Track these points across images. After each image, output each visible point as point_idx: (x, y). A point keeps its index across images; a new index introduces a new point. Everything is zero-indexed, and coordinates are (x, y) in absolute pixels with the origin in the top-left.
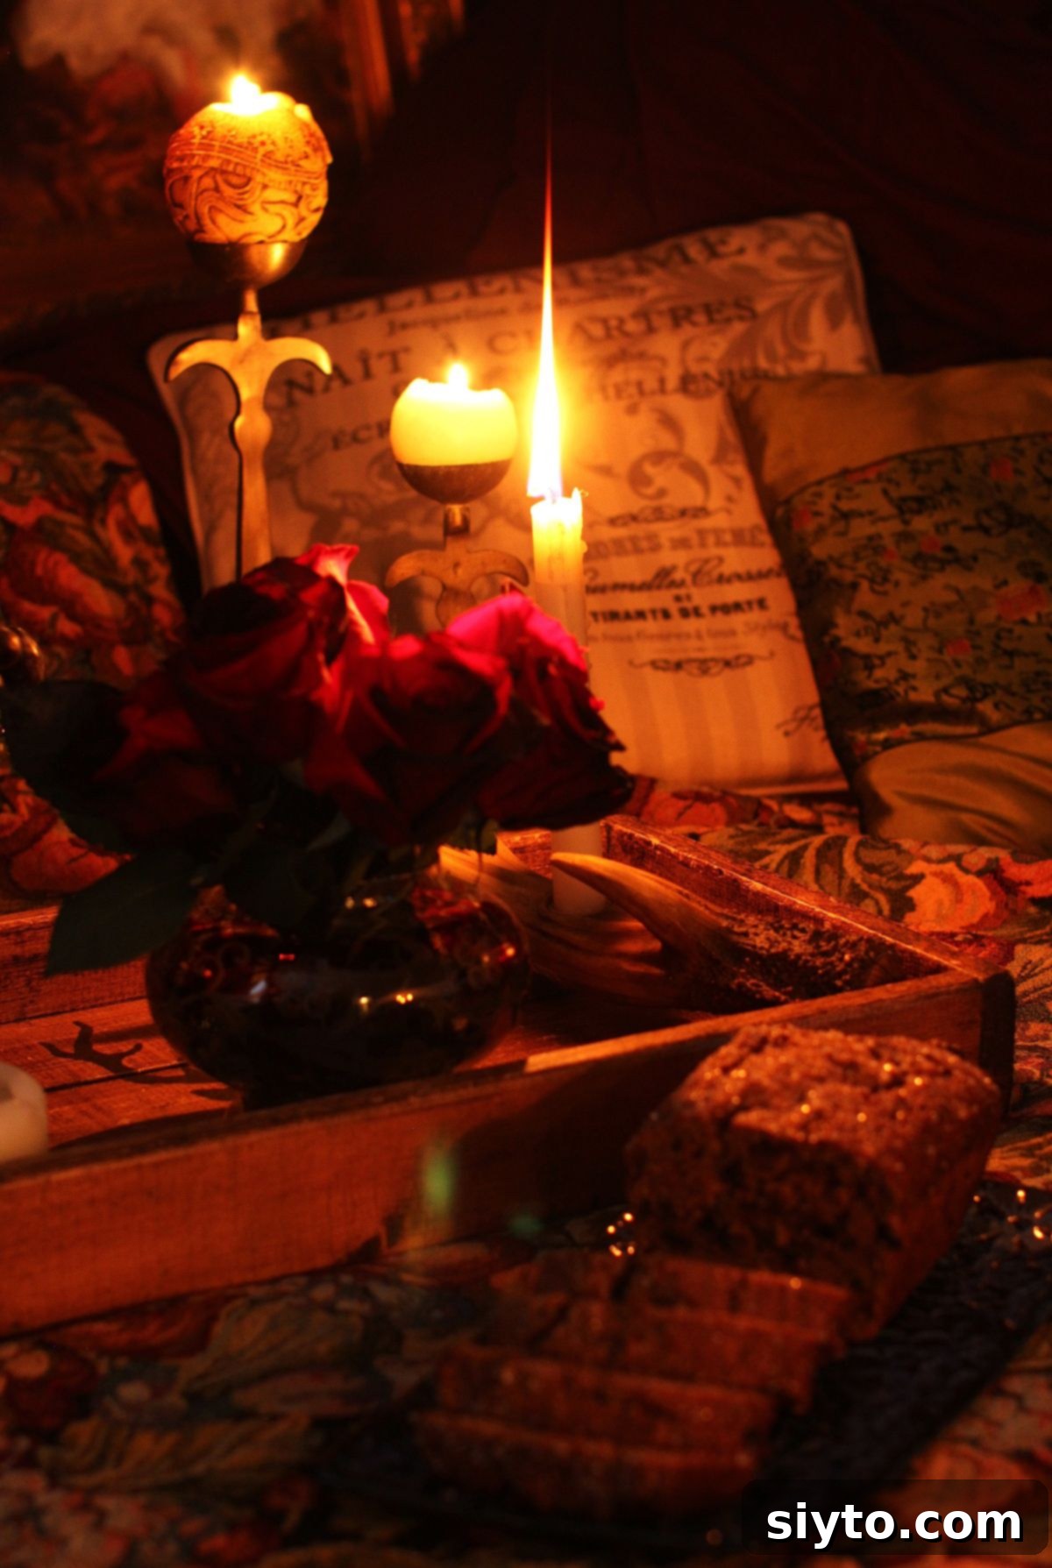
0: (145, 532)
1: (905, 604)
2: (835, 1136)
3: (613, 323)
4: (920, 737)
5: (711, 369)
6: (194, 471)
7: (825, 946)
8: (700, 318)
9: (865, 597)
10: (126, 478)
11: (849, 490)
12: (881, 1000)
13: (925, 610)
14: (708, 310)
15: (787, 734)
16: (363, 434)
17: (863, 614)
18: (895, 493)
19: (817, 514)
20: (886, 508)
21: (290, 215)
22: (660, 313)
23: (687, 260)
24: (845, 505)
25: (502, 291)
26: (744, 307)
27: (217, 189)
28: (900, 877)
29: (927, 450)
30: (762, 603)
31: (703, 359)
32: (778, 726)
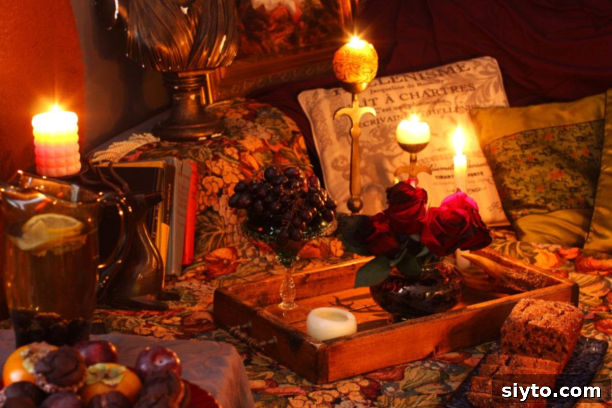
0: (303, 151)
1: (525, 175)
2: (553, 327)
3: (435, 91)
4: (532, 213)
5: (464, 105)
6: (316, 133)
7: (531, 277)
8: (459, 90)
9: (513, 173)
10: (298, 135)
11: (507, 142)
12: (548, 291)
13: (530, 177)
14: (462, 88)
15: (490, 210)
16: (367, 124)
17: (513, 178)
18: (520, 143)
19: (498, 149)
20: (517, 148)
21: (369, 75)
22: (448, 88)
23: (454, 72)
24: (506, 147)
25: (402, 81)
26: (471, 86)
27: (351, 68)
28: (532, 253)
29: (528, 131)
30: (482, 173)
31: (461, 102)
32: (488, 208)
